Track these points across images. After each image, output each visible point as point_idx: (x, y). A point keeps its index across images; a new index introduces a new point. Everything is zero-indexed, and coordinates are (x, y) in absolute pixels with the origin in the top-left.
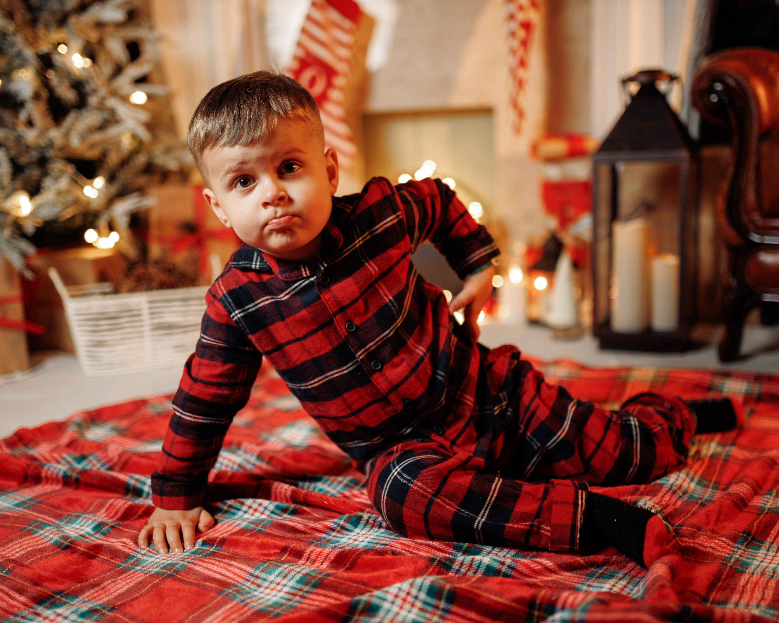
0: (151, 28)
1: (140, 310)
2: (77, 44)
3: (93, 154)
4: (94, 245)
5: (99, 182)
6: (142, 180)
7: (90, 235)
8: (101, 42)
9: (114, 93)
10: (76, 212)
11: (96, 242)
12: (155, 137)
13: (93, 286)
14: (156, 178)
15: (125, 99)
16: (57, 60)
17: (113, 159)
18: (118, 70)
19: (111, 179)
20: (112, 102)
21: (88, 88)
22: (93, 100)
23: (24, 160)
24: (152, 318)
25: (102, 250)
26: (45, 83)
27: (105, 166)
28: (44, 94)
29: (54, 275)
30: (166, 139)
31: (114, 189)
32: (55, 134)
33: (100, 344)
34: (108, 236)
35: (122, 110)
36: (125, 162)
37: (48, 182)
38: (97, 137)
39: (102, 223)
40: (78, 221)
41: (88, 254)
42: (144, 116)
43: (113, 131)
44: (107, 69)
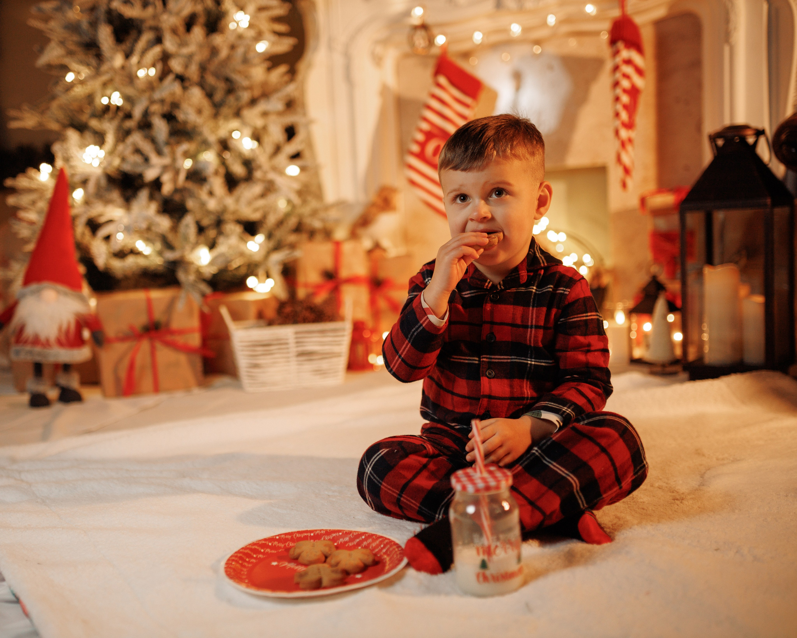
0: (305, 114)
1: (287, 339)
2: (248, 131)
3: (255, 216)
4: (254, 289)
5: (260, 238)
6: (292, 238)
7: (251, 282)
8: (265, 128)
9: (275, 169)
10: (242, 263)
11: (255, 287)
12: (304, 202)
13: (252, 321)
14: (304, 236)
15: (281, 172)
16: (232, 144)
17: (272, 220)
18: (278, 149)
19: (269, 236)
20: (272, 176)
21: (254, 165)
22: (258, 174)
23: (206, 222)
24: (297, 347)
25: (261, 293)
26: (223, 162)
27: (265, 226)
28: (222, 171)
29: (224, 312)
30: (313, 204)
31: (271, 244)
32: (230, 201)
33: (256, 366)
34: (264, 282)
35: (279, 180)
36: (280, 223)
37: (221, 240)
38: (261, 203)
39: (261, 272)
40: (243, 271)
41: (248, 297)
42: (296, 186)
43: (271, 198)
44: (269, 148)
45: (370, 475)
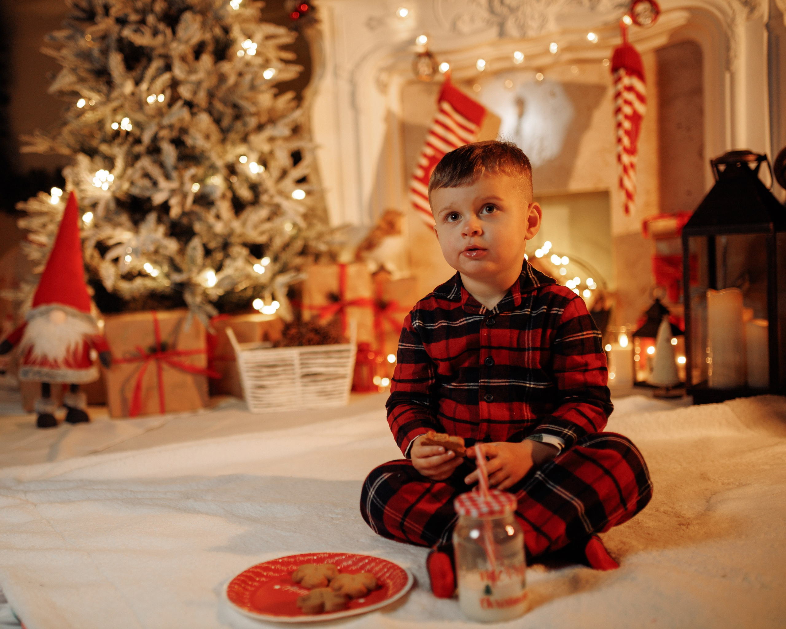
0: (311, 140)
1: (293, 361)
2: (254, 156)
3: (261, 239)
4: (260, 311)
5: (266, 261)
6: (298, 261)
7: (257, 304)
8: (271, 153)
9: (281, 193)
10: (248, 285)
11: (261, 309)
12: (310, 225)
13: (257, 343)
14: (310, 259)
15: (288, 197)
16: (239, 168)
17: (278, 243)
18: (284, 174)
19: (275, 259)
20: (278, 199)
21: (260, 189)
22: (264, 198)
23: (212, 245)
24: (302, 368)
25: (266, 315)
26: (230, 187)
27: (271, 249)
28: (229, 195)
29: (230, 333)
30: (319, 227)
31: (277, 267)
32: (236, 225)
33: (262, 387)
34: (270, 304)
35: (285, 204)
36: (286, 246)
37: (228, 262)
38: (267, 226)
39: (267, 294)
40: (249, 293)
41: (254, 318)
42: (302, 210)
43: (277, 221)
44: (275, 173)
45: (373, 499)
